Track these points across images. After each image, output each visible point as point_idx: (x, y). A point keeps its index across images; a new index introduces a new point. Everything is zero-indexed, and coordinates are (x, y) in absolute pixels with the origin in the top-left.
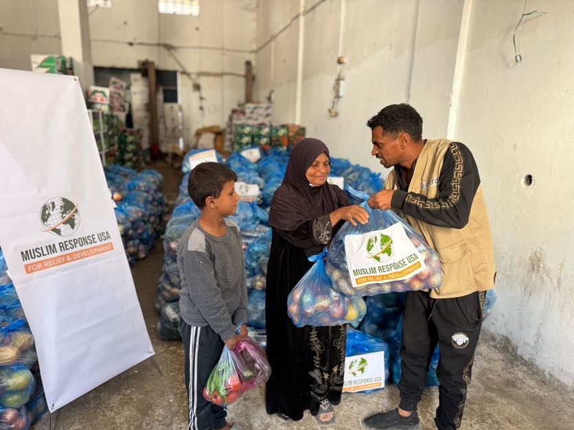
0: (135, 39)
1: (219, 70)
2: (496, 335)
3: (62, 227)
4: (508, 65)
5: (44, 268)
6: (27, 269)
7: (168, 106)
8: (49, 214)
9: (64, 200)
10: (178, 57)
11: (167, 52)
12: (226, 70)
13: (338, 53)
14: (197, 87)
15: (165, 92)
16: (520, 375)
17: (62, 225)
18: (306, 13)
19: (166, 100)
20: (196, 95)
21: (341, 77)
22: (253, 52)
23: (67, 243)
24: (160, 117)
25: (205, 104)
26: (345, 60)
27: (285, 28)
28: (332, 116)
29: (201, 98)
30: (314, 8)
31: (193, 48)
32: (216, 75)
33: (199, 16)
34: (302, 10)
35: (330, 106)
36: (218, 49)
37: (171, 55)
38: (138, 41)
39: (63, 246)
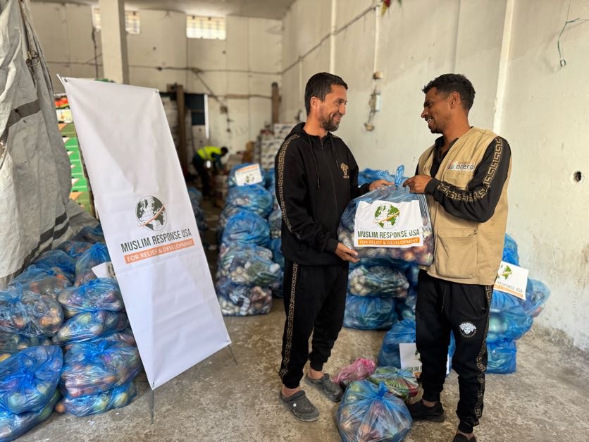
0: (164, 64)
1: (245, 93)
2: (551, 330)
3: (154, 223)
4: (552, 70)
5: (140, 259)
6: (126, 260)
7: (196, 128)
8: (143, 211)
9: (154, 199)
10: (205, 81)
11: (195, 76)
12: (253, 93)
13: (373, 69)
14: (224, 110)
15: (193, 114)
16: (578, 364)
17: (154, 221)
18: (337, 32)
19: (194, 123)
20: (223, 117)
21: (377, 92)
22: (278, 73)
23: (159, 237)
24: (189, 140)
25: (232, 126)
26: (381, 76)
27: (314, 49)
28: (368, 130)
29: (228, 120)
30: (346, 27)
31: (220, 71)
32: (242, 97)
33: (226, 40)
34: (333, 30)
35: (366, 120)
36: (245, 72)
37: (198, 77)
38: (168, 65)
39: (155, 239)
